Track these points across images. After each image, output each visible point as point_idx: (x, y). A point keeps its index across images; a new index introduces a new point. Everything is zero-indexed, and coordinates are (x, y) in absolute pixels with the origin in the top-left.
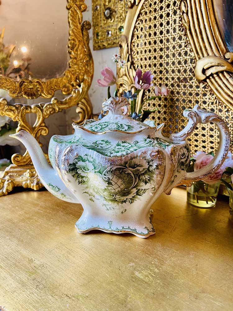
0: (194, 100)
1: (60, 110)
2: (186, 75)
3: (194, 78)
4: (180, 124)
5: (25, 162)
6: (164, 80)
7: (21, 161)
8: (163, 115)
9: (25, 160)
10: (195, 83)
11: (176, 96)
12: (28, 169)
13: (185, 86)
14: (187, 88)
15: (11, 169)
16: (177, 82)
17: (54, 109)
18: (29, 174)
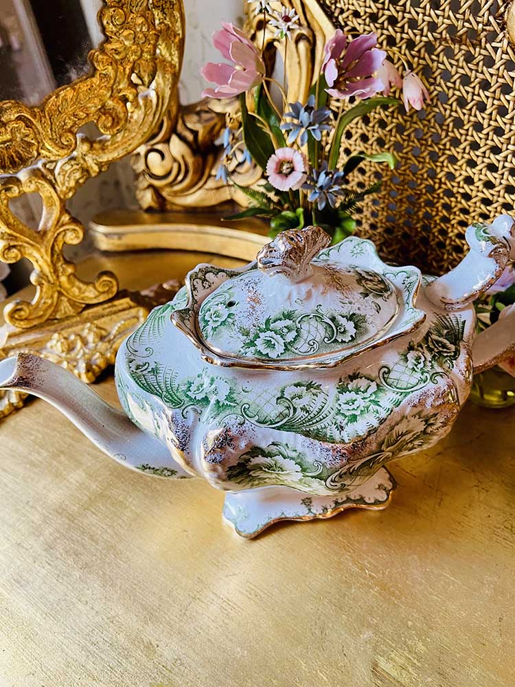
0: (493, 104)
1: (103, 170)
2: (478, 23)
3: (501, 35)
4: (443, 166)
5: (40, 317)
6: (403, 27)
7: (30, 317)
8: (395, 137)
9: (41, 313)
10: (503, 53)
11: (439, 85)
12: (55, 331)
13: (469, 58)
14: (477, 64)
15: (12, 339)
16: (445, 39)
17: (86, 171)
18: (59, 344)
